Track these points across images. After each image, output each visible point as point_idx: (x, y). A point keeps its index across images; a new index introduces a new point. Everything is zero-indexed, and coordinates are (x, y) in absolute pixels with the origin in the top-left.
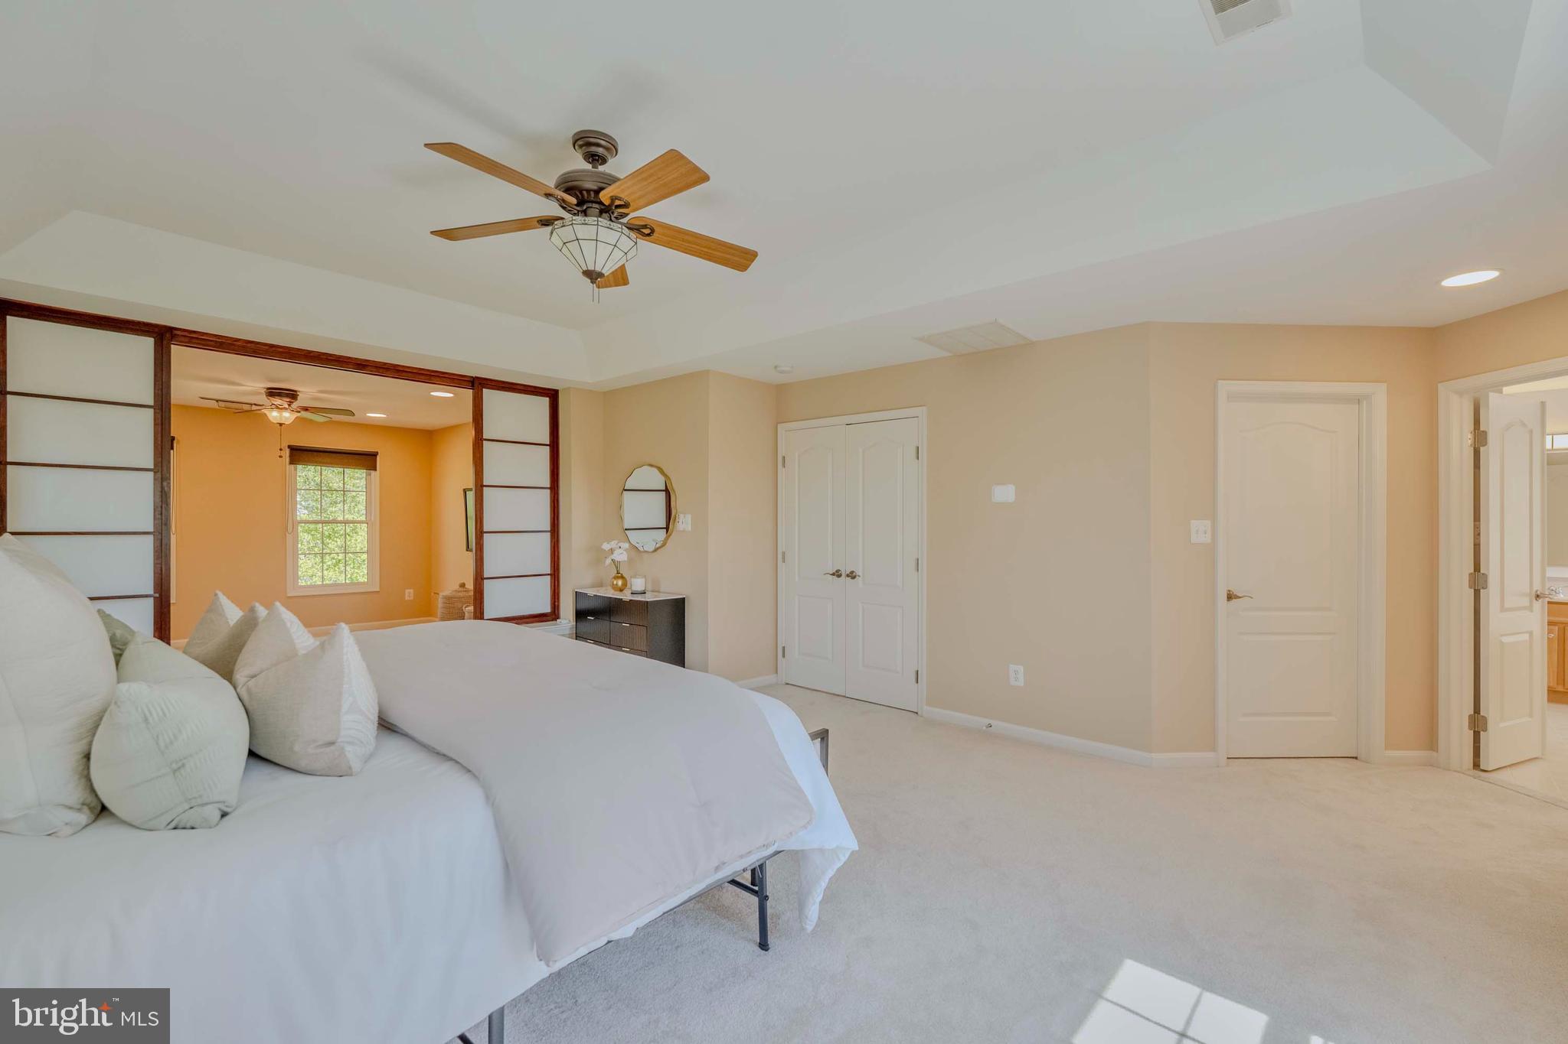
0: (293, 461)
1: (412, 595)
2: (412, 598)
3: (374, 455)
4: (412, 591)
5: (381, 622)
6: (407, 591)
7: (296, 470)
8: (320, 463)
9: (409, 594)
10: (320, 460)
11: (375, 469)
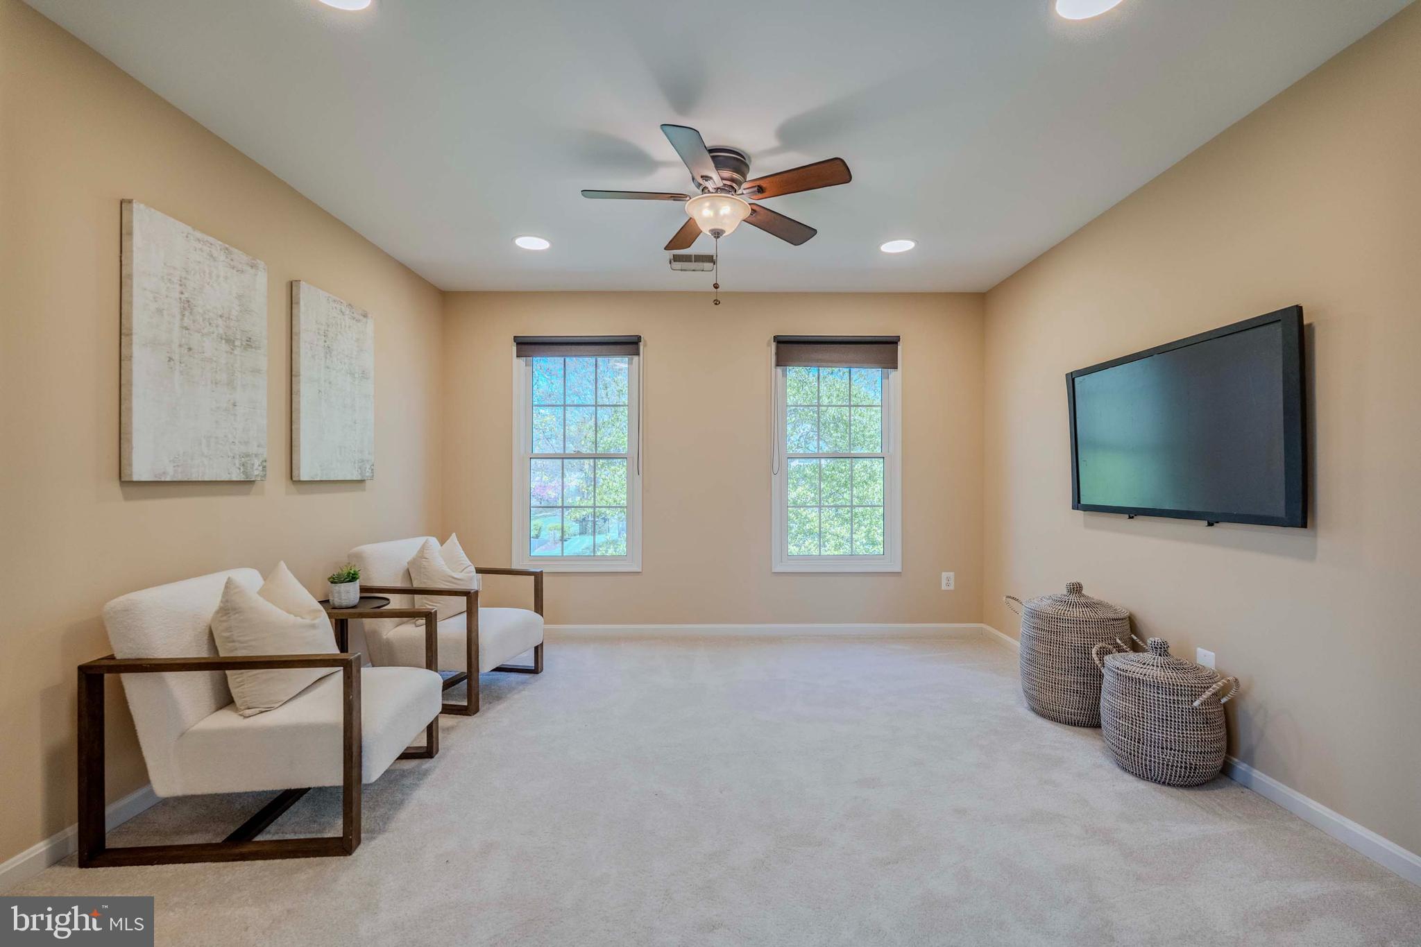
0: (781, 361)
1: (952, 582)
2: (952, 587)
3: (893, 342)
4: (951, 574)
5: (908, 625)
6: (944, 575)
7: (785, 375)
8: (817, 361)
9: (947, 580)
10: (820, 356)
11: (896, 367)
